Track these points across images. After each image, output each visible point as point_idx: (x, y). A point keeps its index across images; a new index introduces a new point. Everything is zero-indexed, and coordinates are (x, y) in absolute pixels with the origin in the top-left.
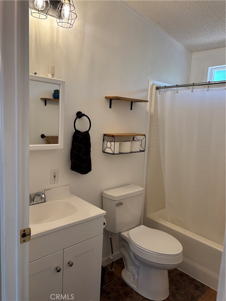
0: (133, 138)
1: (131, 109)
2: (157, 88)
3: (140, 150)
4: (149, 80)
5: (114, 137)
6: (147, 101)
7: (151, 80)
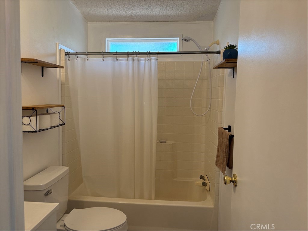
0: (47, 111)
1: (43, 76)
2: (67, 54)
3: (59, 124)
4: (56, 43)
5: (36, 110)
6: (63, 67)
7: (59, 44)
